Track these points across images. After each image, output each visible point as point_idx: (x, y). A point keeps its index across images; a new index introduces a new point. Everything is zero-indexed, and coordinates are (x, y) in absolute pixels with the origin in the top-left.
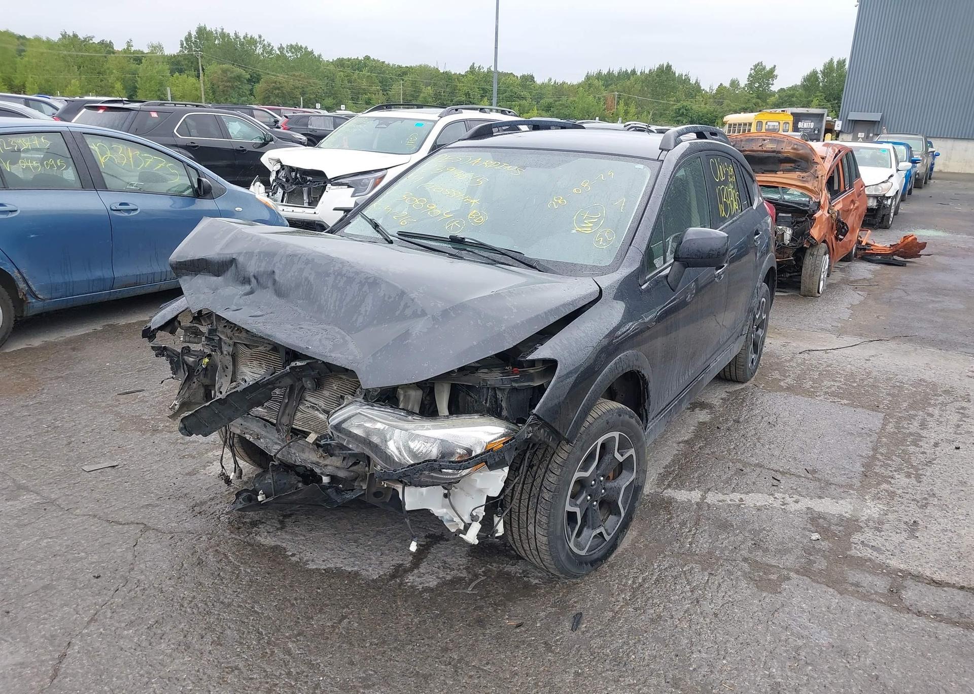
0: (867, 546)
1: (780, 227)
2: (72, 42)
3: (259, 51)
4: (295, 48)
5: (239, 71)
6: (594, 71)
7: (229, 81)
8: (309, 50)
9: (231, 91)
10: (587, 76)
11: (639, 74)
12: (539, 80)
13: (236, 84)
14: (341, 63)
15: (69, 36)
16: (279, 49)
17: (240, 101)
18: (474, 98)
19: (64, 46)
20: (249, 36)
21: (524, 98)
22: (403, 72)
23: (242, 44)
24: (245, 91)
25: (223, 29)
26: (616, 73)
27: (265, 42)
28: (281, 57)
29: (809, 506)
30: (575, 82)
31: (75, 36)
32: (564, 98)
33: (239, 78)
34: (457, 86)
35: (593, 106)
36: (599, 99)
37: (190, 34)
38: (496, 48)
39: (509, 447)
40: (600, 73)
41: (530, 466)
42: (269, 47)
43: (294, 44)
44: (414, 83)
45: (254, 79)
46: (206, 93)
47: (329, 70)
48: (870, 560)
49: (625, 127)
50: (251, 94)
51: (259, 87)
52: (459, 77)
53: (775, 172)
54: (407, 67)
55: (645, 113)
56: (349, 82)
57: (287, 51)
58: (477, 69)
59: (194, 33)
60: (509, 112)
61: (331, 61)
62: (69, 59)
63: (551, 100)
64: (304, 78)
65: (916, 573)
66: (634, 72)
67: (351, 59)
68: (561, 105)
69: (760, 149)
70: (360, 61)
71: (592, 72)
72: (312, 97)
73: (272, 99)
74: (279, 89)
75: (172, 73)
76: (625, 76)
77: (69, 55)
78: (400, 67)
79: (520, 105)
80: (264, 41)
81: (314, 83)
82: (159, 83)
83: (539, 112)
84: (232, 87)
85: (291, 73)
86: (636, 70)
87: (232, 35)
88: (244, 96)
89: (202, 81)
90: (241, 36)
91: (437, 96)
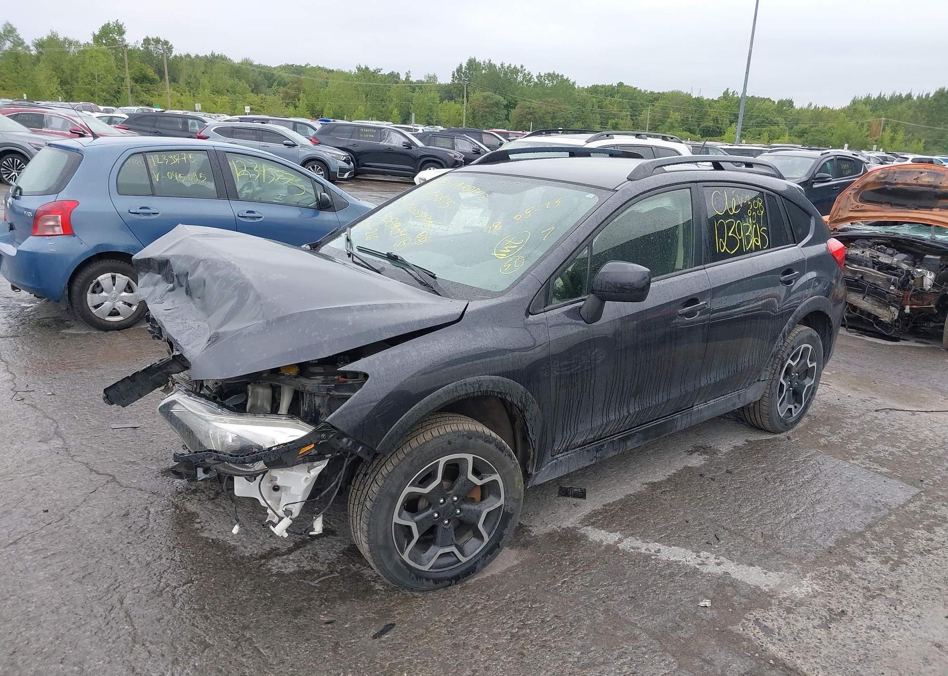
0: (759, 625)
1: (919, 270)
2: (364, 72)
3: (520, 78)
4: (552, 76)
5: (498, 97)
6: (862, 95)
7: (488, 107)
8: (565, 78)
9: (488, 116)
10: (853, 101)
11: (915, 98)
12: (797, 105)
13: (494, 109)
14: (595, 90)
15: (362, 69)
16: (537, 77)
17: (496, 125)
18: (722, 124)
19: (357, 77)
20: (513, 66)
21: (776, 124)
22: (655, 98)
23: (506, 74)
24: (501, 116)
25: (490, 61)
26: (887, 97)
27: (526, 72)
28: (540, 84)
29: (730, 571)
30: (837, 107)
31: (367, 68)
32: (821, 124)
33: (497, 104)
34: (707, 111)
35: (853, 132)
36: (862, 125)
37: (461, 66)
38: (747, 73)
39: (286, 449)
40: (868, 97)
41: (365, 475)
42: (528, 76)
43: (552, 72)
44: (664, 109)
45: (510, 106)
46: (467, 118)
47: (582, 96)
48: (749, 640)
49: (822, 155)
50: (507, 119)
51: (514, 112)
52: (711, 103)
53: (931, 208)
54: (659, 93)
55: (916, 141)
56: (600, 107)
57: (544, 79)
58: (731, 94)
59: (464, 65)
60: (672, 138)
61: (586, 87)
62: (360, 89)
63: (807, 126)
64: (556, 103)
65: (791, 665)
66: (909, 96)
67: (605, 86)
68: (817, 131)
69: (915, 182)
70: (613, 88)
71: (860, 96)
72: (561, 121)
73: (524, 123)
74: (531, 114)
75: (442, 100)
76: (897, 100)
77: (360, 85)
78: (652, 93)
79: (770, 131)
80: (525, 70)
81: (565, 109)
82: (429, 109)
83: (791, 138)
84: (491, 113)
85: (545, 99)
86: (913, 95)
87: (498, 65)
88: (499, 120)
89: (465, 108)
90: (506, 65)
91: (684, 122)
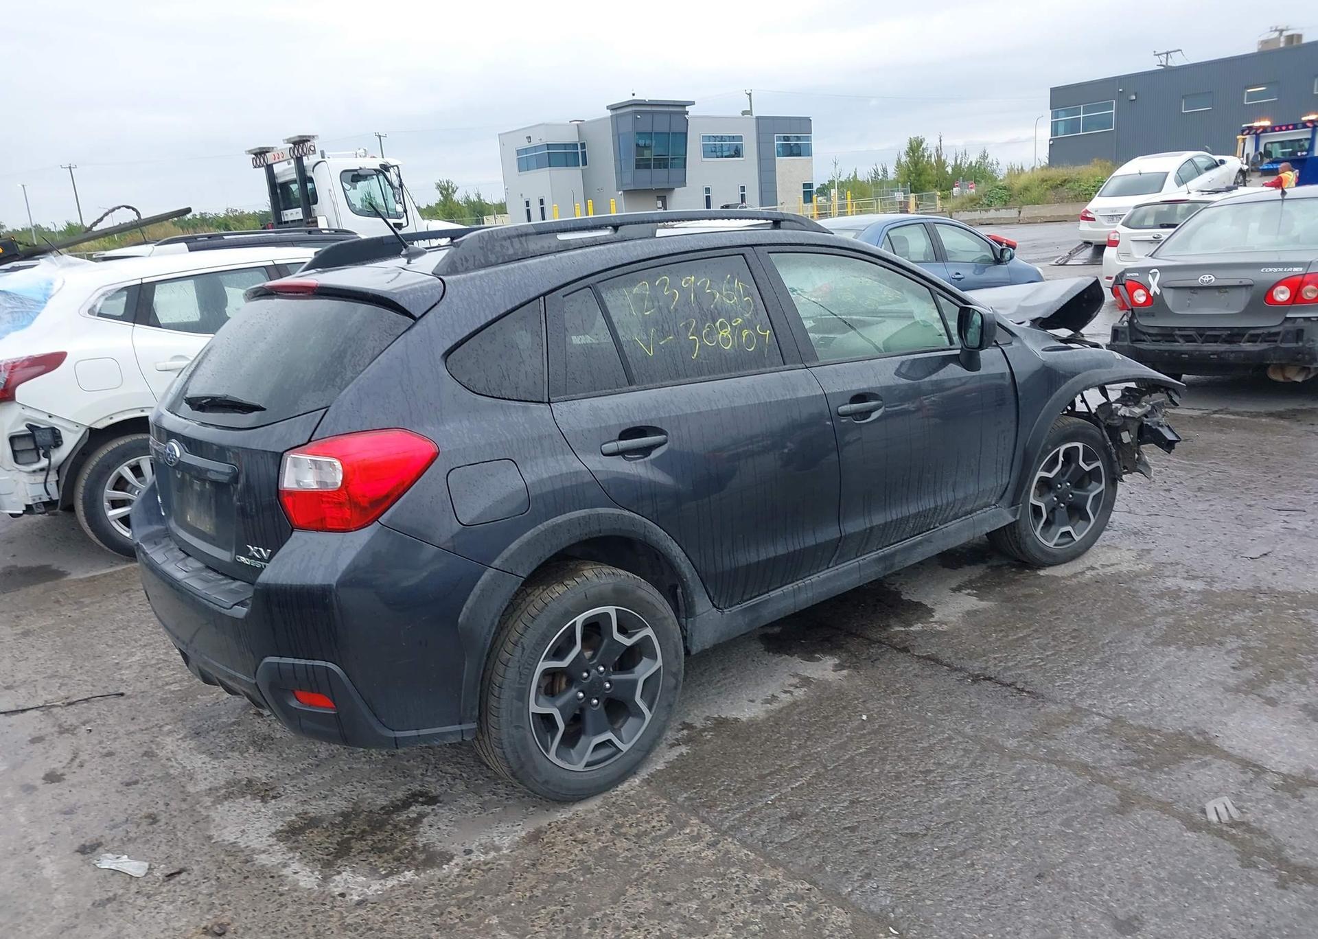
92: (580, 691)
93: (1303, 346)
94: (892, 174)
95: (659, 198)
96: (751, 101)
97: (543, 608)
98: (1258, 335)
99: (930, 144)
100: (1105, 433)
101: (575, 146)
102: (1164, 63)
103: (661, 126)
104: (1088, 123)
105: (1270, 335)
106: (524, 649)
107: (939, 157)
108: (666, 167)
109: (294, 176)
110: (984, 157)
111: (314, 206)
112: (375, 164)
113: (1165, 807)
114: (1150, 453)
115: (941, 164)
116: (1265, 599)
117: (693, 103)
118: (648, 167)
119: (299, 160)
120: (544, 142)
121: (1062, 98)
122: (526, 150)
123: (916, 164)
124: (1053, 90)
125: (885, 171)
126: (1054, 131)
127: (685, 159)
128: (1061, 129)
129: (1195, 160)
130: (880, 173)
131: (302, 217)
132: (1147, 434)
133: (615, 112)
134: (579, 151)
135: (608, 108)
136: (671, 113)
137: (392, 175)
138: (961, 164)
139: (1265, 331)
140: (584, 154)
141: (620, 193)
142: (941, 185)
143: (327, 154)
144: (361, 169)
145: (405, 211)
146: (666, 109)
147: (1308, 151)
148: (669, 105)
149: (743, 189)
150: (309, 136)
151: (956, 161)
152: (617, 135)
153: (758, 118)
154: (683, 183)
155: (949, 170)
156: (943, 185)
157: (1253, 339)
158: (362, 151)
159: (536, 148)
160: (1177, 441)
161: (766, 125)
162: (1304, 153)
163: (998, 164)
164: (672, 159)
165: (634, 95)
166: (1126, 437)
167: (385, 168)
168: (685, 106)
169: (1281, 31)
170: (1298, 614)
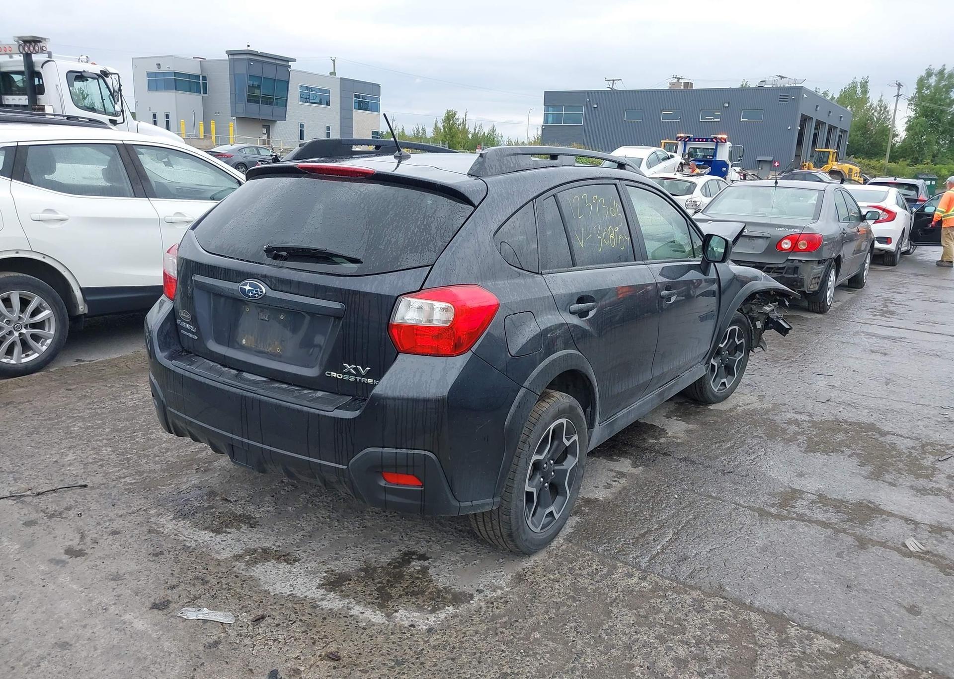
92: (542, 477)
93: (798, 277)
94: (430, 133)
95: (264, 126)
96: (334, 66)
97: (539, 418)
98: (772, 268)
99: (460, 116)
100: (750, 321)
101: (197, 77)
102: (611, 87)
103: (269, 73)
104: (568, 118)
105: (779, 268)
106: (529, 445)
107: (464, 126)
108: (271, 104)
109: (22, 68)
110: (494, 130)
111: (40, 97)
112: (97, 69)
113: (883, 545)
114: (770, 335)
115: (465, 132)
116: (846, 426)
117: (294, 60)
118: (257, 102)
119: (28, 57)
120: (172, 69)
121: (552, 99)
122: (156, 74)
123: (450, 129)
124: (546, 93)
125: (424, 130)
126: (546, 120)
127: (287, 100)
128: (550, 119)
129: (658, 153)
130: (421, 131)
131: (27, 103)
132: (770, 323)
133: (231, 57)
134: (201, 81)
135: (227, 52)
136: (277, 65)
137: (112, 81)
138: (478, 133)
139: (776, 266)
140: (205, 85)
141: (234, 118)
142: (464, 146)
143: (53, 55)
144: (84, 71)
145: (122, 111)
146: (274, 61)
147: (713, 156)
148: (276, 59)
149: (328, 128)
150: (42, 38)
151: (475, 130)
152: (234, 76)
153: (342, 79)
154: (284, 118)
155: (470, 136)
156: (466, 146)
157: (767, 270)
158: (84, 57)
159: (164, 74)
160: (789, 329)
161: (346, 84)
162: (711, 157)
163: (502, 136)
164: (276, 99)
165: (249, 46)
166: (759, 325)
167: (105, 74)
168: (288, 61)
169: (679, 79)
170: (869, 435)
